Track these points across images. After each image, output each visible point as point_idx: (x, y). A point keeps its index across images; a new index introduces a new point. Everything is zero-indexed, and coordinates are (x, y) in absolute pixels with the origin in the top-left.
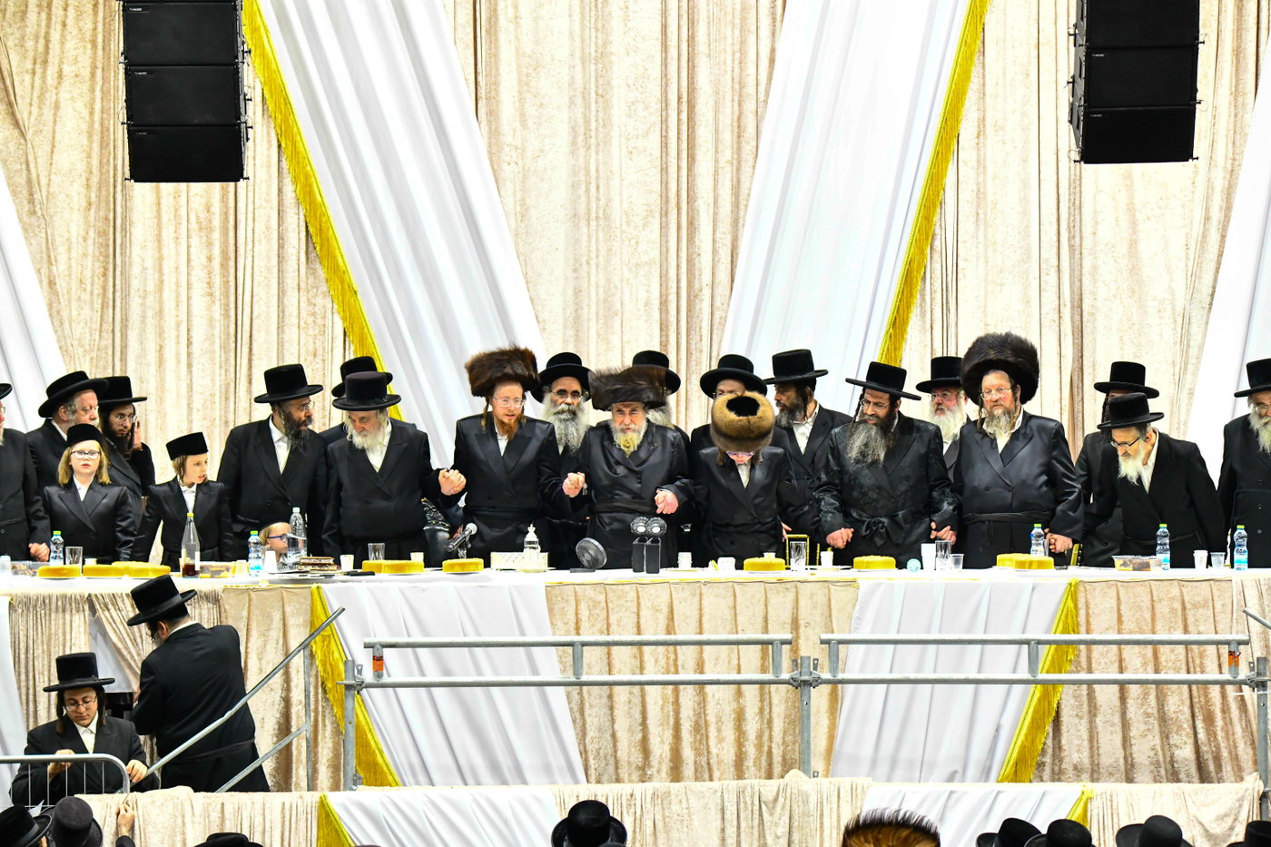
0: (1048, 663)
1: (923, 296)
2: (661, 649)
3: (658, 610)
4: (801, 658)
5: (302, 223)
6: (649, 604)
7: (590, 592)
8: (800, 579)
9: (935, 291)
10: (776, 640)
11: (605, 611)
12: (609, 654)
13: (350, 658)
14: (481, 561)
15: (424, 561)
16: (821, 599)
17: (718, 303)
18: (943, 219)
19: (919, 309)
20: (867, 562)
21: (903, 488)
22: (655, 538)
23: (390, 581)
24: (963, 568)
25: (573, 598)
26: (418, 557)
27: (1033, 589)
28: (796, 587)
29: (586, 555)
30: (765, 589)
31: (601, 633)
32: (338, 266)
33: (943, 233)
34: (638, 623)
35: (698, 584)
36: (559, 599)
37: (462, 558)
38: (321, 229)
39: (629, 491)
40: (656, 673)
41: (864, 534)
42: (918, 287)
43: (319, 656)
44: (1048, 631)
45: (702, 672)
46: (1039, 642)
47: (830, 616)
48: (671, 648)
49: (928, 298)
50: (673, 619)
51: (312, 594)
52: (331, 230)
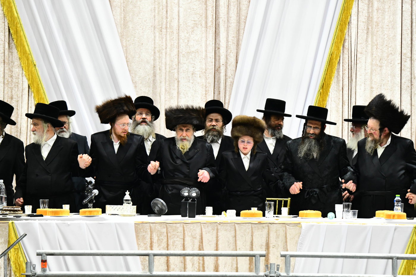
0: (403, 269)
1: (338, 72)
2: (196, 258)
3: (194, 238)
4: (271, 264)
5: (7, 28)
6: (190, 234)
7: (158, 227)
8: (271, 222)
9: (345, 70)
10: (257, 254)
11: (166, 237)
12: (168, 261)
13: (29, 261)
14: (101, 210)
15: (70, 209)
16: (282, 233)
17: (229, 74)
18: (350, 31)
19: (336, 79)
20: (306, 214)
21: (326, 173)
22: (193, 199)
23: (51, 220)
24: (358, 218)
25: (149, 230)
26: (66, 207)
27: (395, 230)
28: (268, 226)
29: (156, 207)
30: (252, 227)
31: (164, 249)
32: (26, 51)
33: (350, 38)
34: (184, 244)
35: (216, 224)
36: (142, 230)
37: (90, 208)
38: (17, 31)
39: (183, 173)
40: (192, 271)
41: (306, 197)
42: (336, 68)
43: (12, 259)
44: (403, 253)
45: (217, 271)
46: (398, 258)
47: (286, 242)
48: (201, 258)
49: (341, 73)
50: (202, 242)
51: (9, 227)
52: (22, 31)
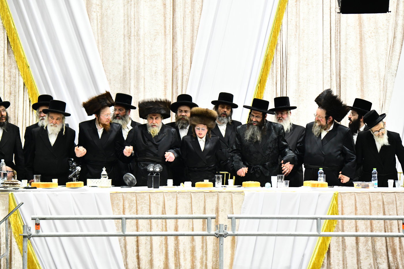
0: (325, 227)
1: (272, 70)
2: (160, 221)
3: (158, 204)
4: (220, 225)
5: (6, 37)
6: (155, 201)
7: (129, 196)
8: (219, 191)
9: (278, 68)
10: (209, 217)
11: (136, 204)
12: (137, 223)
13: (25, 224)
14: (83, 183)
15: (58, 182)
16: (228, 200)
17: (185, 73)
18: (281, 37)
19: (271, 75)
20: (248, 184)
21: (268, 152)
22: (157, 173)
23: (43, 191)
24: (289, 187)
25: (122, 199)
26: (55, 181)
27: (319, 196)
28: (218, 194)
29: (128, 180)
30: (204, 195)
31: (134, 213)
32: (21, 55)
33: (281, 43)
34: (150, 209)
35: (176, 193)
36: (116, 199)
37: (75, 181)
38: (14, 40)
39: (153, 153)
40: (157, 231)
42: (271, 66)
43: (12, 223)
44: (325, 214)
45: (177, 231)
46: (321, 219)
47: (232, 207)
48: (164, 220)
49: (275, 71)
50: (165, 208)
51: (9, 197)
52: (18, 40)
